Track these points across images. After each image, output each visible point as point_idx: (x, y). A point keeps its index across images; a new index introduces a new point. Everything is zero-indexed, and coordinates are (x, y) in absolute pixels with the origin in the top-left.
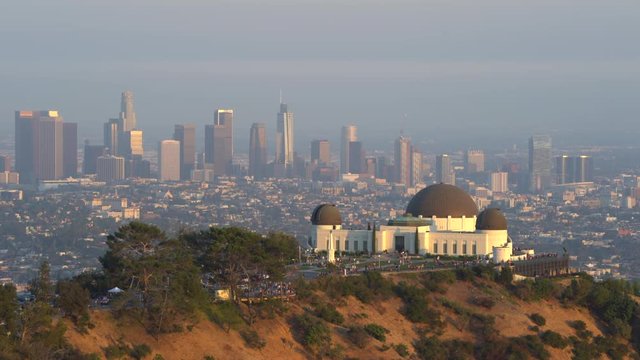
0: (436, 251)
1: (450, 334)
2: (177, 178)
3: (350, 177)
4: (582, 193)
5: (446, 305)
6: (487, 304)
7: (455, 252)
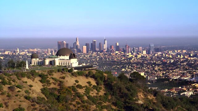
0: (59, 64)
1: (52, 86)
2: (86, 53)
3: (117, 52)
4: (159, 54)
5: (53, 79)
6: (64, 78)
7: (64, 64)
